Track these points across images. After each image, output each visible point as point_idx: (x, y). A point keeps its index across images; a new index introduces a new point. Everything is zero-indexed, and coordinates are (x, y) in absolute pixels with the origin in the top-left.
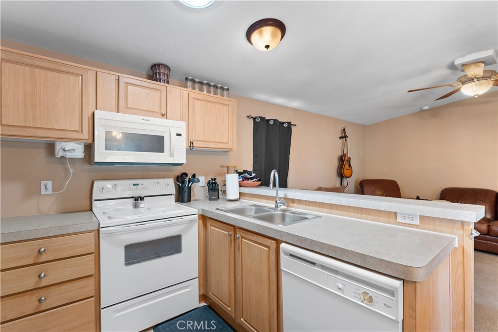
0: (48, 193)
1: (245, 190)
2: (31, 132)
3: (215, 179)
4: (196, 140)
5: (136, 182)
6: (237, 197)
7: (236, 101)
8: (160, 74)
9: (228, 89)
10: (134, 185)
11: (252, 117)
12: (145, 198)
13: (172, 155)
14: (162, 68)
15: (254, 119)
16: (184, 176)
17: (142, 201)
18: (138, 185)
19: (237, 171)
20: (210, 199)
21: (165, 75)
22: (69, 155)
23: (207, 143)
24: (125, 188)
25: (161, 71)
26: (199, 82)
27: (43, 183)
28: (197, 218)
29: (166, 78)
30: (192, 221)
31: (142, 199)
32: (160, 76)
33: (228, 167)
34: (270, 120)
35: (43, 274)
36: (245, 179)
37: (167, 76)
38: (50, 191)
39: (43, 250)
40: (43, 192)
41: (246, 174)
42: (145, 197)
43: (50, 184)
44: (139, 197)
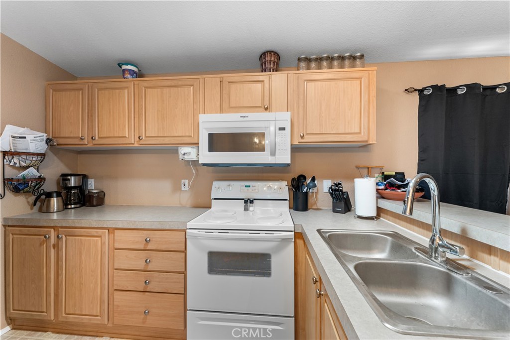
0: (185, 189)
1: (386, 204)
2: (167, 141)
3: (340, 184)
4: (307, 134)
5: (247, 183)
6: (373, 213)
7: (376, 68)
8: (265, 64)
9: (362, 56)
10: (246, 186)
11: (416, 90)
12: (254, 201)
13: (273, 153)
14: (268, 56)
15: (421, 92)
16: (302, 178)
17: (251, 204)
18: (249, 186)
19: (383, 173)
20: (334, 211)
21: (270, 62)
22: (187, 158)
23: (325, 136)
24: (237, 189)
25: (267, 60)
26: (317, 59)
27: (183, 181)
28: (293, 237)
29: (272, 66)
30: (285, 240)
31: (252, 202)
32: (265, 65)
33: (368, 168)
34: (458, 87)
35: (148, 260)
36: (391, 186)
37: (277, 64)
38: (187, 188)
39: (148, 239)
40: (183, 189)
41: (392, 179)
42: (255, 199)
43: (186, 182)
44: (249, 199)
